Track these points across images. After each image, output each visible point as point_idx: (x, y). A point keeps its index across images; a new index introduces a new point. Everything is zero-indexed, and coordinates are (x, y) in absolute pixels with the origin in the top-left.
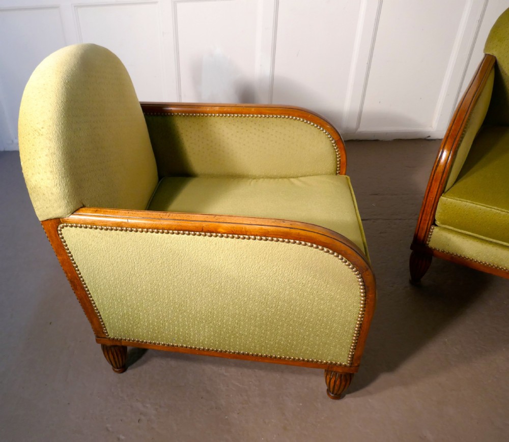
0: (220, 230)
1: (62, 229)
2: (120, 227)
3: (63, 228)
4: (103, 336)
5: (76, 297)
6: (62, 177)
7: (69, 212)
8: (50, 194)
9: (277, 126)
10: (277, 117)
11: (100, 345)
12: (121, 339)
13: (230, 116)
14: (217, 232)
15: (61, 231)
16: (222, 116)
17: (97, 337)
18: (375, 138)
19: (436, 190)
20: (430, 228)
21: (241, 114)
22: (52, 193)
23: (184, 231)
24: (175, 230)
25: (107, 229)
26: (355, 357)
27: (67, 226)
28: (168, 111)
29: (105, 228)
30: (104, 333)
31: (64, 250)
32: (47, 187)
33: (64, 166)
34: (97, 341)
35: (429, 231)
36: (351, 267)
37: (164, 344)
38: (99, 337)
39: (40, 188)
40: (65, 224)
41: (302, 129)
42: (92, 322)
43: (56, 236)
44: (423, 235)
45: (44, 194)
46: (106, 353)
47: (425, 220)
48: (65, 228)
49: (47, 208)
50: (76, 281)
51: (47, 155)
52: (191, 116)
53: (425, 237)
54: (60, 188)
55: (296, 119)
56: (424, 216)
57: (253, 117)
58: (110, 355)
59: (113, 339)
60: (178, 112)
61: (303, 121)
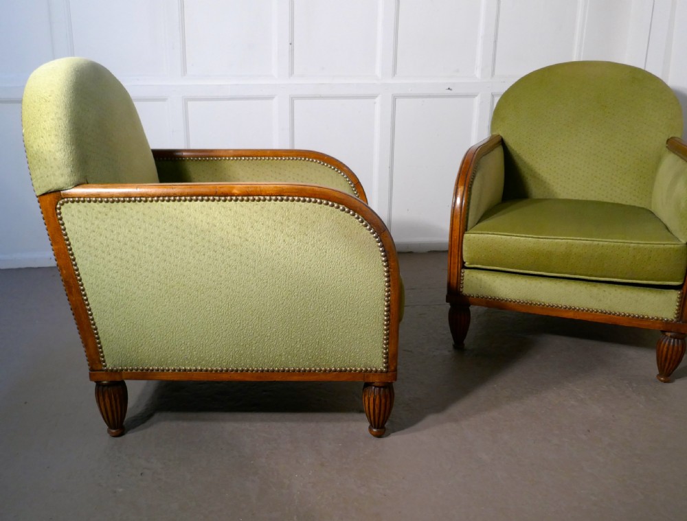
0: (235, 191)
1: (62, 207)
2: (128, 198)
3: (62, 204)
4: (99, 368)
5: (70, 307)
6: (67, 144)
7: (72, 183)
8: (52, 160)
9: (294, 167)
10: (293, 159)
11: (94, 384)
12: (122, 370)
13: (245, 159)
14: (232, 195)
15: (60, 209)
16: (237, 159)
17: (92, 370)
18: (409, 250)
19: (458, 227)
20: (461, 272)
21: (257, 156)
22: (55, 159)
23: (198, 196)
24: (188, 196)
25: (113, 202)
26: (390, 356)
27: (67, 202)
28: (179, 157)
29: (111, 199)
30: (100, 361)
31: (62, 235)
32: (50, 151)
33: (70, 133)
34: (92, 377)
35: (461, 276)
36: (368, 227)
37: (174, 370)
38: (94, 371)
39: (42, 152)
40: (66, 200)
41: (319, 171)
42: (86, 346)
43: (53, 216)
44: (455, 281)
45: (46, 160)
46: (101, 398)
47: (454, 263)
48: (65, 204)
49: (47, 176)
50: (71, 280)
51: (52, 119)
52: (204, 160)
53: (457, 283)
54: (64, 153)
55: (312, 161)
56: (452, 258)
57: (269, 159)
58: (107, 400)
59: (112, 370)
60: (189, 157)
61: (320, 163)
